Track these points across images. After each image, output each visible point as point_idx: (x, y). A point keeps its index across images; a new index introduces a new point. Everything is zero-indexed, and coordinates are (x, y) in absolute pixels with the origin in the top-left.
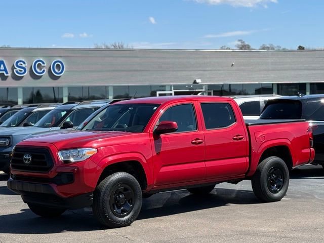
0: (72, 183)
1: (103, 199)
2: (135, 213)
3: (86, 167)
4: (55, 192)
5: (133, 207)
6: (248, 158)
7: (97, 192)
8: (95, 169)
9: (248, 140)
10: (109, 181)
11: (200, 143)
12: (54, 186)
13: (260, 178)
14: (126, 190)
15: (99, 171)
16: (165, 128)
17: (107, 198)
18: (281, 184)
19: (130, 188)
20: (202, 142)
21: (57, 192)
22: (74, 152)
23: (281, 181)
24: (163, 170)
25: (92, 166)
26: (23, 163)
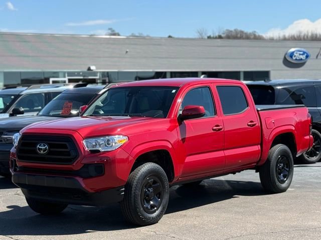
0: (103, 175)
1: (135, 193)
2: (163, 208)
3: (118, 157)
4: (81, 186)
5: (161, 201)
6: (259, 146)
7: (128, 186)
8: (128, 158)
9: (260, 125)
10: (140, 173)
11: (220, 129)
12: (80, 180)
13: (270, 165)
14: (155, 182)
17: (137, 191)
18: (287, 173)
19: (160, 182)
20: (222, 129)
21: (84, 186)
22: (101, 140)
23: (286, 170)
24: (189, 159)
25: (124, 156)
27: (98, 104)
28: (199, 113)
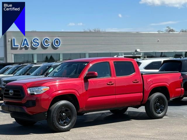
0: (35, 106)
1: (53, 115)
2: (72, 124)
5: (71, 120)
6: (142, 93)
7: (49, 112)
8: (48, 98)
9: (142, 83)
10: (56, 105)
11: (112, 84)
12: (25, 108)
13: (150, 105)
14: (66, 110)
15: (50, 99)
16: (91, 75)
17: (55, 115)
18: (163, 108)
19: (70, 110)
20: (113, 84)
21: (26, 111)
22: (36, 89)
23: (163, 107)
24: (90, 99)
25: (46, 97)
26: (9, 95)
27: (55, 71)
28: (94, 75)
